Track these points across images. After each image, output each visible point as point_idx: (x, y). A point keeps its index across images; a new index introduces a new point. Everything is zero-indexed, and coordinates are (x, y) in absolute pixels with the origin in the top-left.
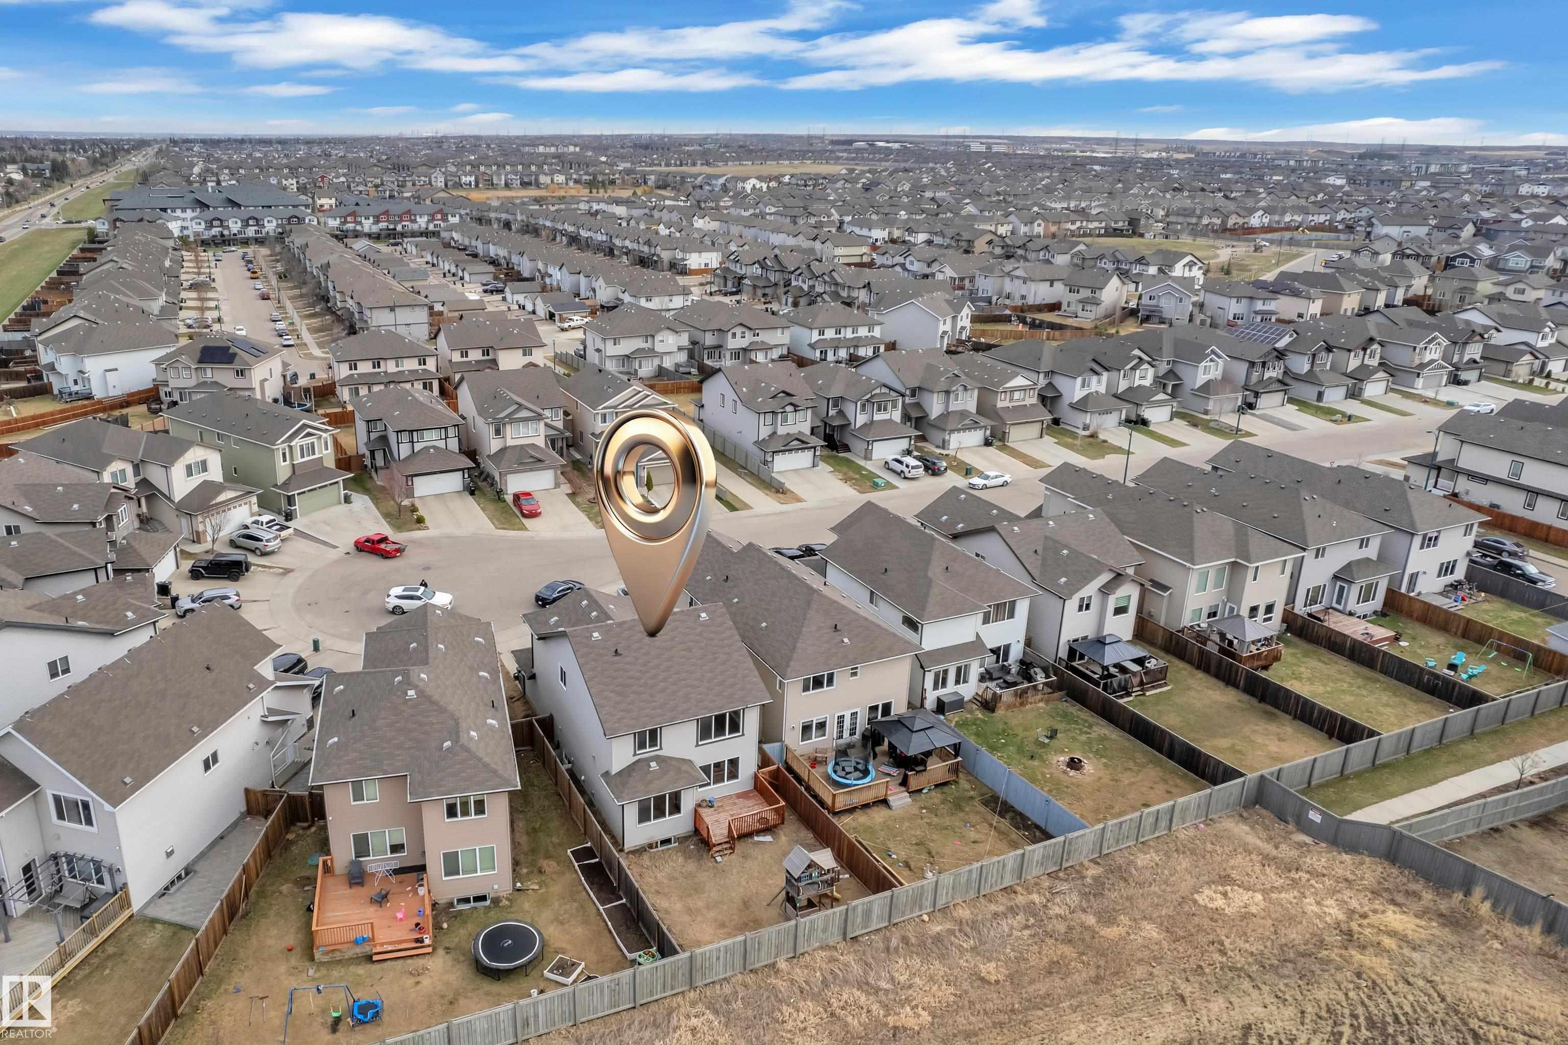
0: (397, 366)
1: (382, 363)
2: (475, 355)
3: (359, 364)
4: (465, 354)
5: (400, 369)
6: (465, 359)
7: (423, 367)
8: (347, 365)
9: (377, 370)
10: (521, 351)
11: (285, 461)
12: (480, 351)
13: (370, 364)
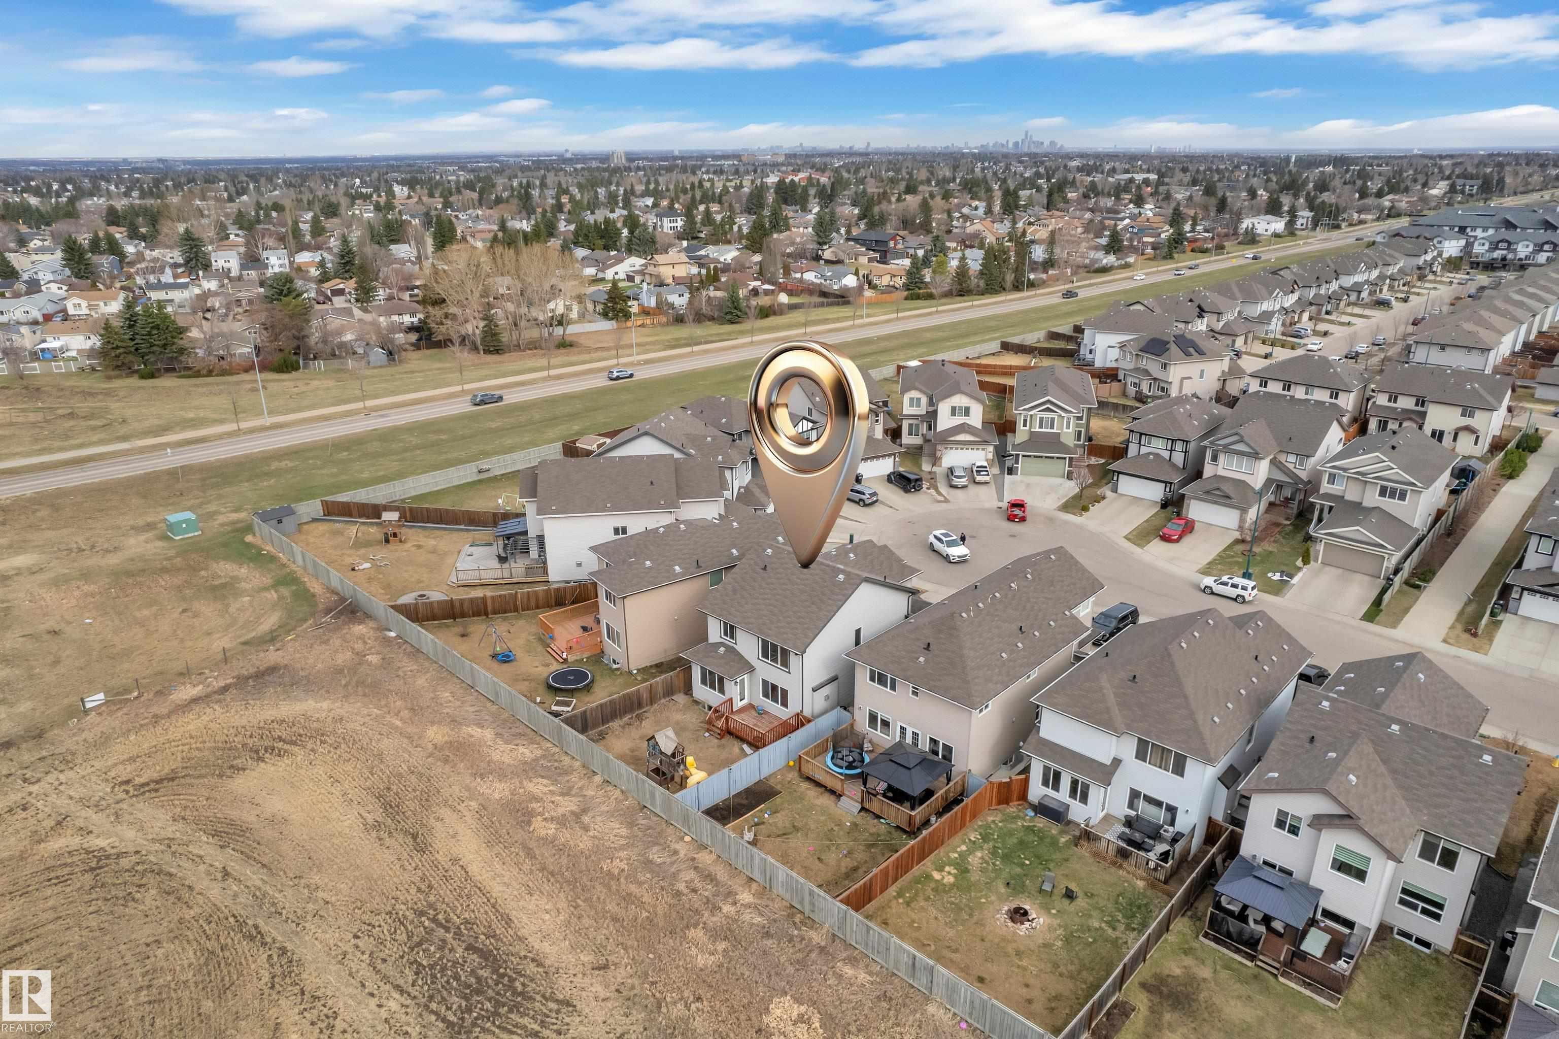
0: (1306, 393)
1: (1292, 387)
2: (1406, 403)
3: (1270, 383)
4: (1393, 398)
5: (1309, 397)
6: (1392, 404)
7: (1333, 401)
8: (1258, 381)
9: (1286, 393)
10: (1460, 410)
11: (1025, 425)
12: (1414, 400)
13: (1281, 385)
